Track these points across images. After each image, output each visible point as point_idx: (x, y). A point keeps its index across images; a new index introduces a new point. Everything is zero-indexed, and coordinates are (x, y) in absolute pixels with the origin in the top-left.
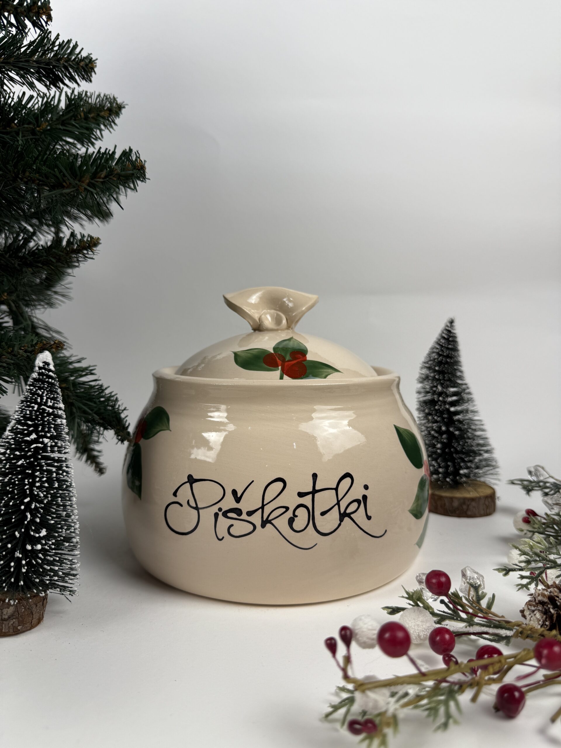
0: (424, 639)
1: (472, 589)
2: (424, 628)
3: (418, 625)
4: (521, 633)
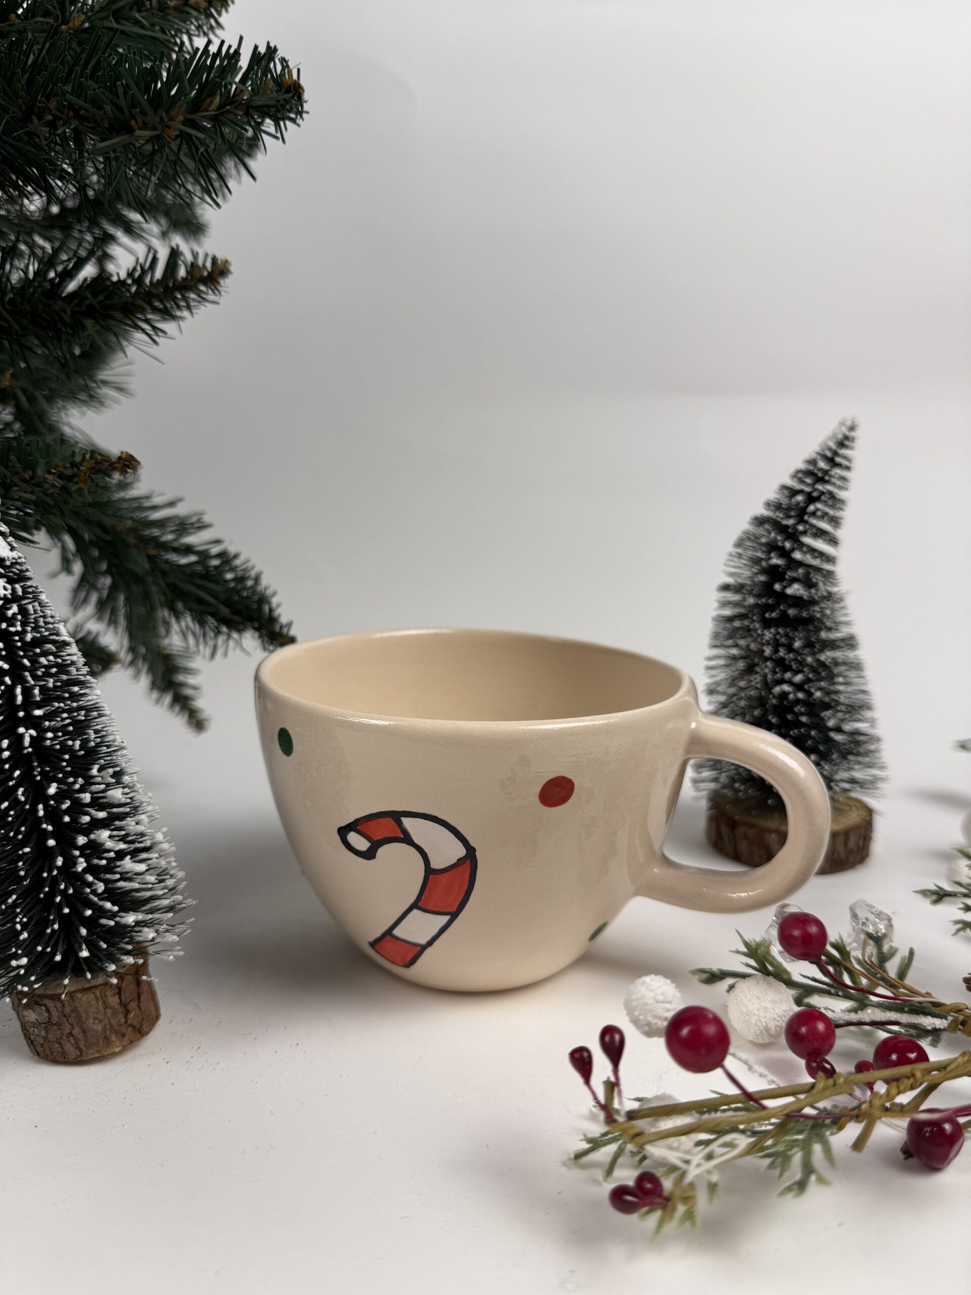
0: (777, 1035)
1: (871, 942)
2: (776, 1014)
3: (766, 1009)
4: (963, 1023)
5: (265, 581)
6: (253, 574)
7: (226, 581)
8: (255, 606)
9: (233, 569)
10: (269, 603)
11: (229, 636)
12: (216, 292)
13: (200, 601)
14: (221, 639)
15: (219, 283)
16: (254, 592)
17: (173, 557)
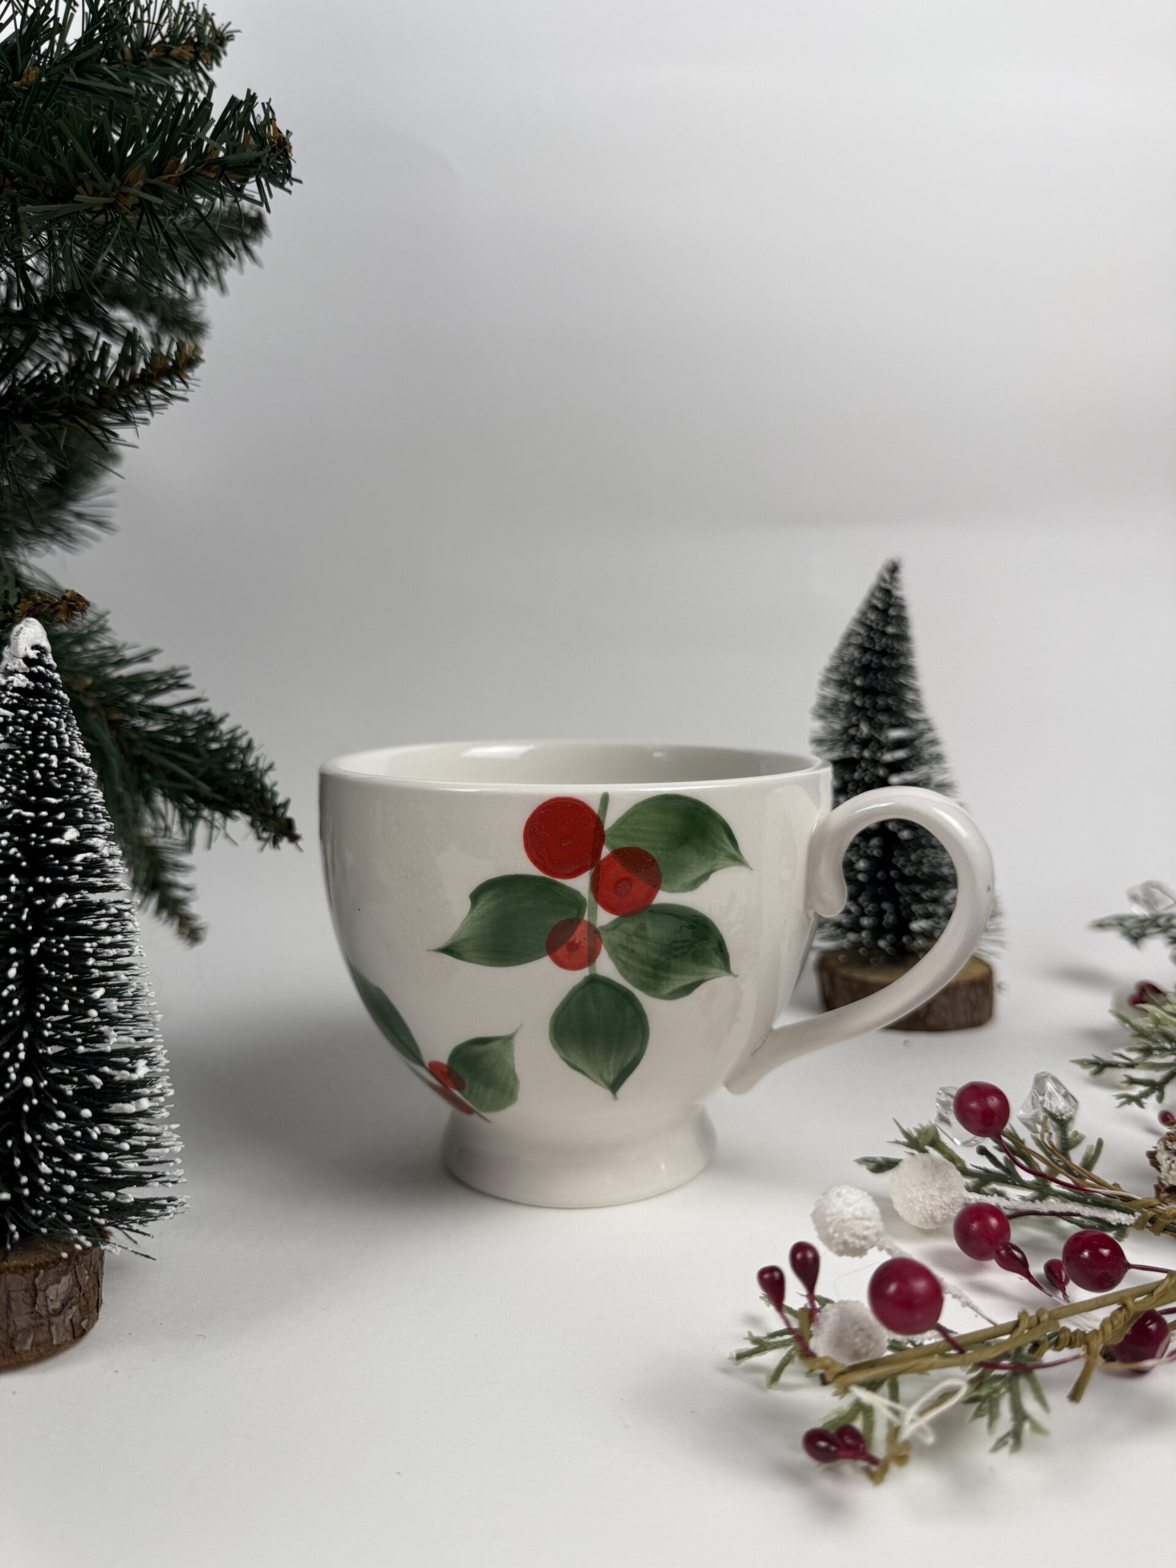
6: (243, 743)
7: (210, 753)
8: (243, 781)
9: (217, 738)
10: (260, 780)
13: (176, 779)
14: (201, 826)
15: (186, 374)
16: (243, 766)
17: (140, 722)
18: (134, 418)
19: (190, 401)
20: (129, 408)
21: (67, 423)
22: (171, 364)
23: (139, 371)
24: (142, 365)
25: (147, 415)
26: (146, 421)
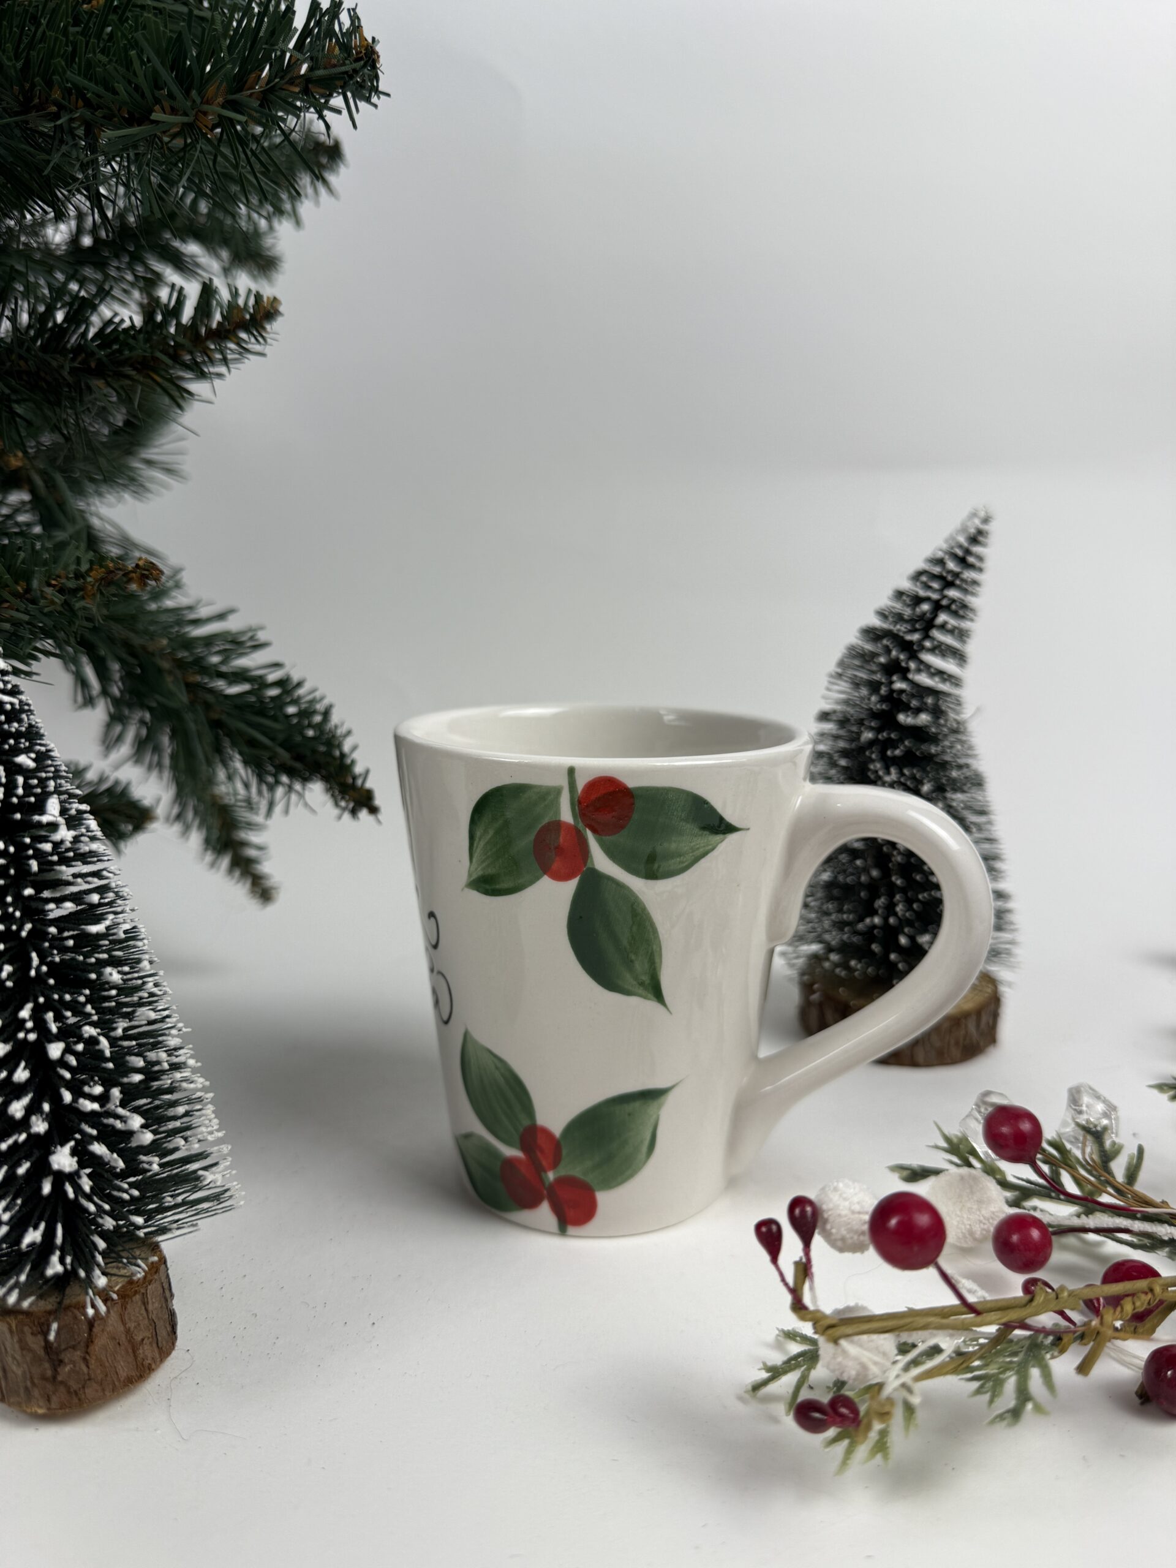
0: (983, 1240)
1: (1091, 1138)
5: (335, 718)
6: (320, 707)
7: (288, 717)
8: (322, 749)
9: (296, 702)
10: (339, 746)
11: (290, 788)
12: (260, 339)
13: (252, 743)
14: (280, 791)
15: (264, 329)
16: (322, 732)
17: (220, 685)
18: (210, 373)
19: (268, 356)
20: (204, 362)
21: (141, 379)
22: (248, 317)
23: (214, 325)
24: (218, 317)
25: (223, 369)
26: (220, 376)
